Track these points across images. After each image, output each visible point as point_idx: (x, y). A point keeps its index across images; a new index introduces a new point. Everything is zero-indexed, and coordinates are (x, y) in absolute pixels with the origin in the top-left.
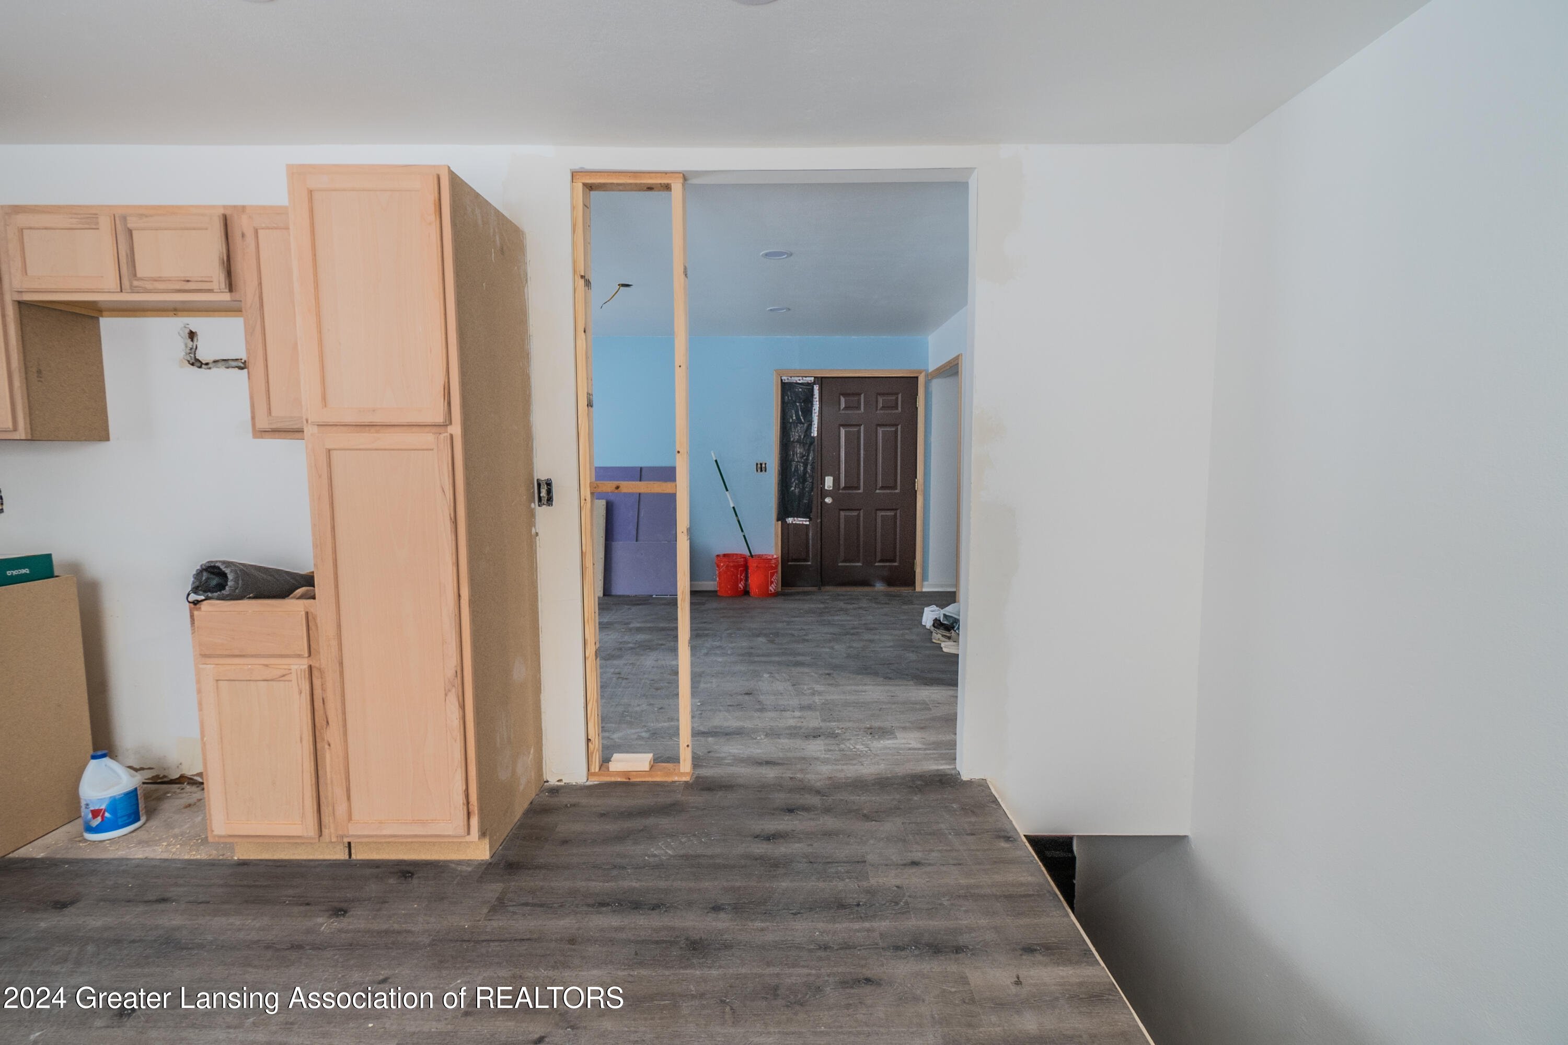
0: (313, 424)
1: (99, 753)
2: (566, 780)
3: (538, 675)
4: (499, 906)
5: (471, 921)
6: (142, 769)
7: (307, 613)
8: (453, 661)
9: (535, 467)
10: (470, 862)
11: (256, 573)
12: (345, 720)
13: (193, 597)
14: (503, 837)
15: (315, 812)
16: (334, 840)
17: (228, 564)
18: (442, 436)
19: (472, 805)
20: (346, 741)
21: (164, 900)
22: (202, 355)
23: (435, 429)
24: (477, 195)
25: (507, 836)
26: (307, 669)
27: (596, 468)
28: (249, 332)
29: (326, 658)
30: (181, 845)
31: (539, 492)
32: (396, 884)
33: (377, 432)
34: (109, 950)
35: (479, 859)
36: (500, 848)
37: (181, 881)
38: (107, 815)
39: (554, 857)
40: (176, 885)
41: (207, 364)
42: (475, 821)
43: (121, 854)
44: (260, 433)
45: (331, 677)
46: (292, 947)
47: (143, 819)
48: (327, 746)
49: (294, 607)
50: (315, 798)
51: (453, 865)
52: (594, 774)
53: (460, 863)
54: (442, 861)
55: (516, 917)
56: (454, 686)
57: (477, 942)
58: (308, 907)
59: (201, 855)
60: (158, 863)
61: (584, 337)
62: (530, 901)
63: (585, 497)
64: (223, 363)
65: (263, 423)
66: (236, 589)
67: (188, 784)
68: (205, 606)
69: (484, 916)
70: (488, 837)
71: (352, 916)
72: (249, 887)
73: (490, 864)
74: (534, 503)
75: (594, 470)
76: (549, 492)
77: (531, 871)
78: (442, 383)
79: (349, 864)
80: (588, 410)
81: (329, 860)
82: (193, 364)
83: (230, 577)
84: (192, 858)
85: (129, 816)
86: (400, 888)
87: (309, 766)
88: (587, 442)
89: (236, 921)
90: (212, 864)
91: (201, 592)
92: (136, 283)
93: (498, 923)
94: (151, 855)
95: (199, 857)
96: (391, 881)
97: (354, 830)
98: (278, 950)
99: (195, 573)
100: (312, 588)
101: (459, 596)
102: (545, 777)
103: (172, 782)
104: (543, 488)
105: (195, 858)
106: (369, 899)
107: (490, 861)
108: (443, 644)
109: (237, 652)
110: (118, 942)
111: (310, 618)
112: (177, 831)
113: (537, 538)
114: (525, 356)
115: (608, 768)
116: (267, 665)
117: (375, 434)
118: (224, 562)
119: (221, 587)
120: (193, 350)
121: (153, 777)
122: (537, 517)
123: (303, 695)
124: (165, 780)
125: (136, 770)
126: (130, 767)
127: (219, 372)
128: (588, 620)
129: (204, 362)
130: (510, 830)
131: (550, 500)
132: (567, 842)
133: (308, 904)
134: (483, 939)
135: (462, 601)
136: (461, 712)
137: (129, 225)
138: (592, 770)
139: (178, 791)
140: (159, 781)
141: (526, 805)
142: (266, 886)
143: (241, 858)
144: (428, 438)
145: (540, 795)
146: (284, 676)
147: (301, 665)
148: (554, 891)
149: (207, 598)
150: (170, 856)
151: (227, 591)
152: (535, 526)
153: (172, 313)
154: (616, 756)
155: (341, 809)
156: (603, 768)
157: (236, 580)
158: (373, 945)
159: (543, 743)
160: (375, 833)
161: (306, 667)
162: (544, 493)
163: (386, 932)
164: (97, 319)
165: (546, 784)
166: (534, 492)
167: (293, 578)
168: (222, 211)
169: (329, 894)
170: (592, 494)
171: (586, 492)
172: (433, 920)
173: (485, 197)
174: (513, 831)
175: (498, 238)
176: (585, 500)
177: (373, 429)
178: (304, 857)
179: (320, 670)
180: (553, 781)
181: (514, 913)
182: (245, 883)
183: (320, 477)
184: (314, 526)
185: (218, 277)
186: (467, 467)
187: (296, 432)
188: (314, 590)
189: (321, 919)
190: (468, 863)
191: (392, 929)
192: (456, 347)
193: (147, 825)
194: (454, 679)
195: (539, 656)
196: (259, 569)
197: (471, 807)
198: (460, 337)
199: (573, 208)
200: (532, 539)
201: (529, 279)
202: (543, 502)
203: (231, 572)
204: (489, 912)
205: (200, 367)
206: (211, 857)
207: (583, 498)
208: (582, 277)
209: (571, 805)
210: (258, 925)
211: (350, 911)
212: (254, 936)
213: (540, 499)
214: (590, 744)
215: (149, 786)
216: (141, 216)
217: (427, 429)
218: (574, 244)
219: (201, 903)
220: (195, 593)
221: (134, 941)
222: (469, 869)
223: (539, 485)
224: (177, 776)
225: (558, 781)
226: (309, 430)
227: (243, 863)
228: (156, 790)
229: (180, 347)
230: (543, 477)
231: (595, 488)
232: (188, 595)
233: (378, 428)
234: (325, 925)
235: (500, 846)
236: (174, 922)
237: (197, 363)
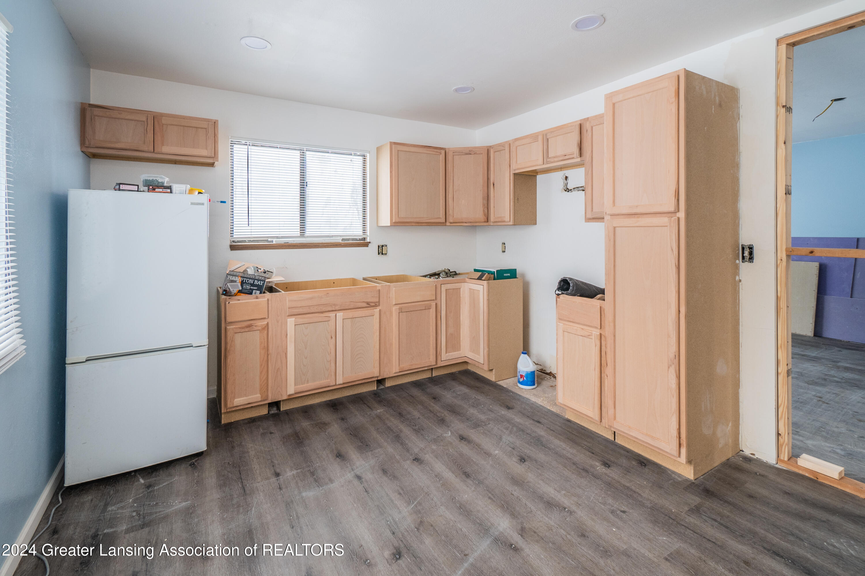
0: (608, 214)
1: (524, 352)
2: (757, 456)
3: (738, 376)
4: (696, 510)
5: (676, 509)
6: (538, 364)
7: (601, 307)
8: (674, 349)
9: (740, 237)
10: (680, 475)
11: (581, 284)
12: (615, 366)
13: (557, 292)
14: (706, 471)
15: (599, 409)
16: (607, 427)
17: (571, 279)
18: (673, 219)
19: (682, 440)
20: (615, 377)
21: (539, 422)
22: (570, 187)
23: (670, 215)
24: (704, 78)
25: (707, 472)
26: (599, 335)
27: (792, 237)
28: (586, 174)
29: (608, 332)
30: (547, 402)
31: (743, 253)
32: (636, 466)
33: (638, 218)
34: (520, 433)
35: (687, 477)
36: (702, 477)
37: (545, 417)
38: (525, 378)
39: (741, 502)
40: (544, 418)
41: (571, 190)
42: (684, 451)
43: (527, 396)
44: (588, 220)
45: (610, 341)
46: (584, 469)
47: (536, 385)
48: (606, 377)
49: (595, 302)
50: (599, 401)
51: (670, 472)
52: (783, 461)
53: (674, 472)
54: (663, 466)
55: (706, 524)
56: (674, 364)
57: (678, 523)
58: (593, 455)
59: (554, 409)
60: (539, 406)
61: (784, 146)
62: (719, 520)
63: (781, 258)
64: (577, 189)
65: (589, 216)
66: (573, 291)
67: (553, 377)
68: (561, 296)
69: (686, 511)
70: (693, 465)
71: (612, 470)
72: (570, 432)
73: (694, 483)
74: (739, 260)
75: (790, 240)
76: (751, 253)
77: (722, 502)
78: (674, 189)
79: (613, 443)
80: (786, 197)
81: (605, 437)
82: (566, 191)
83: (571, 285)
84: (550, 409)
85: (532, 382)
86: (638, 469)
87: (597, 384)
88: (784, 218)
89: (564, 445)
90: (557, 415)
91: (560, 290)
92: (548, 160)
93: (692, 520)
94: (537, 402)
95: (553, 410)
96: (634, 463)
97: (617, 426)
98: (578, 467)
99: (558, 281)
100: (604, 295)
101: (679, 311)
102: (741, 447)
103: (547, 374)
104: (746, 251)
105: (551, 410)
106: (622, 466)
107: (694, 481)
108: (668, 338)
109: (571, 320)
110: (523, 431)
111: (602, 309)
112: (546, 395)
113: (740, 283)
114: (736, 166)
115: (797, 462)
116: (583, 329)
117: (636, 219)
118: (569, 278)
119: (567, 289)
120: (566, 184)
121: (541, 369)
122: (740, 270)
123: (597, 347)
124: (545, 372)
125: (536, 364)
126: (534, 362)
127: (575, 193)
128: (781, 347)
129: (570, 189)
130: (710, 469)
131: (751, 259)
132: (752, 497)
133: (593, 453)
134: (682, 524)
135: (681, 314)
136: (677, 380)
137: (548, 137)
138: (782, 458)
139: (549, 378)
140: (543, 371)
141: (724, 459)
142: (576, 435)
143: (568, 418)
144: (665, 220)
145: (735, 457)
146: (589, 336)
147: (596, 332)
148: (737, 523)
149: (562, 294)
150: (543, 405)
151: (569, 291)
152: (739, 276)
153: (560, 170)
154: (804, 456)
155: (611, 412)
156: (792, 460)
157: (573, 287)
158: (621, 490)
159: (740, 423)
160: (627, 432)
161: (599, 333)
162: (746, 254)
163: (628, 488)
164: (536, 176)
165: (741, 452)
166: (739, 253)
167: (597, 290)
168: (579, 122)
169: (602, 453)
170: (788, 256)
171: (783, 255)
172: (653, 495)
173: (708, 77)
174: (712, 471)
175: (717, 98)
176: (781, 260)
177: (636, 216)
178: (594, 430)
179: (605, 337)
180: (747, 452)
181: (706, 521)
182: (568, 430)
183: (610, 240)
184: (606, 264)
185: (576, 151)
186: (687, 236)
187: (601, 219)
188: (604, 297)
189: (598, 463)
190: (679, 475)
191: (631, 488)
192: (684, 168)
193: (537, 388)
194: (674, 360)
195: (739, 362)
196: (583, 283)
197: (681, 441)
198: (687, 162)
199: (778, 62)
200: (736, 285)
201: (741, 118)
202: (745, 260)
203: (571, 283)
204: (689, 510)
205: (568, 192)
206: (557, 412)
207: (779, 258)
208: (783, 106)
209: (760, 474)
210: (571, 451)
211: (611, 467)
212: (569, 455)
213: (743, 258)
214: (780, 438)
215: (540, 372)
216: (552, 132)
217: (665, 215)
218: (777, 86)
219: (551, 430)
220: (558, 290)
221: (528, 434)
222: (680, 479)
223: (743, 249)
224: (549, 372)
225: (751, 454)
226: (607, 218)
227: (569, 421)
228: (542, 375)
229: (561, 184)
230: (747, 243)
231: (791, 251)
232: (556, 291)
233: (638, 215)
234: (600, 468)
235: (702, 476)
236: (541, 433)
237: (567, 190)
